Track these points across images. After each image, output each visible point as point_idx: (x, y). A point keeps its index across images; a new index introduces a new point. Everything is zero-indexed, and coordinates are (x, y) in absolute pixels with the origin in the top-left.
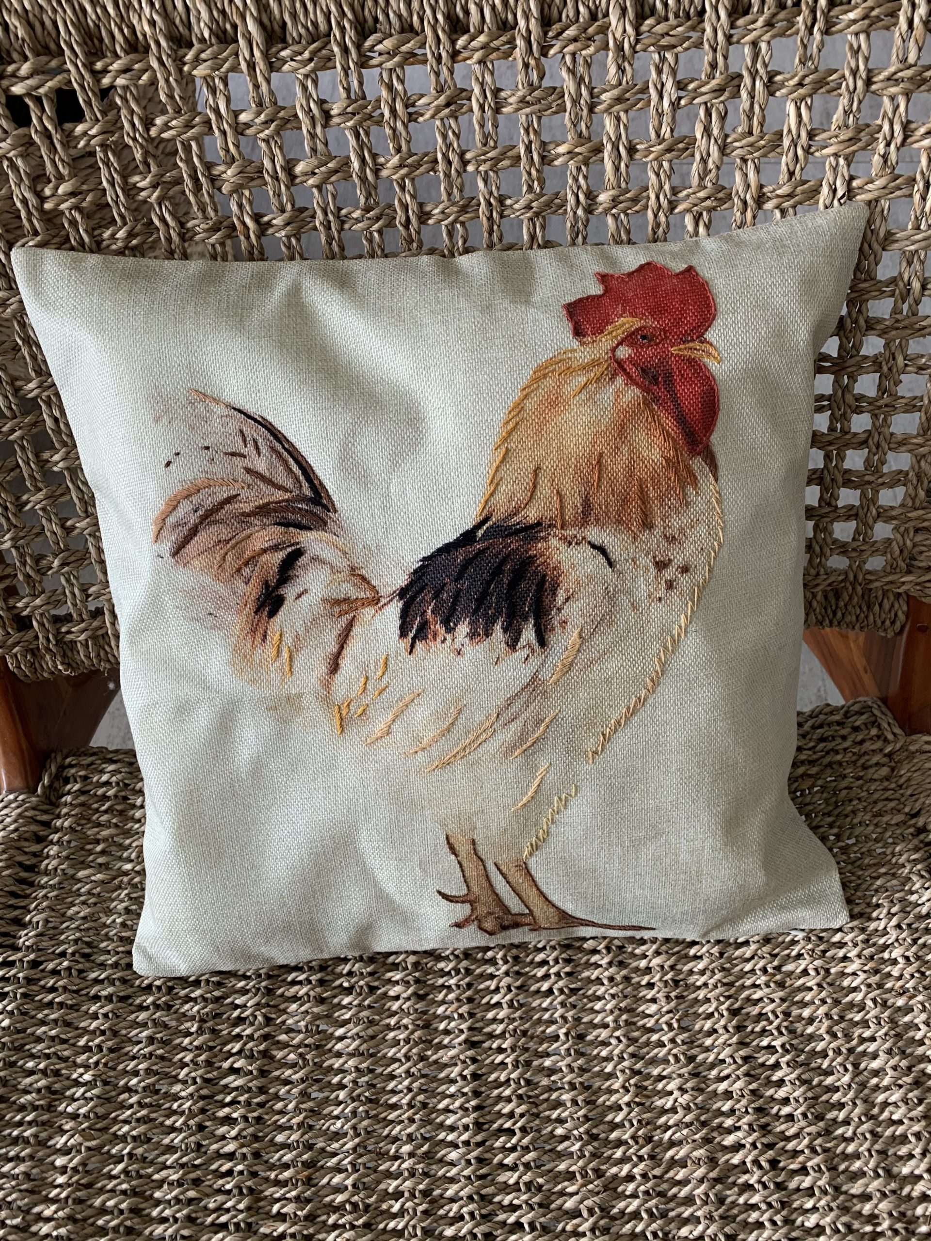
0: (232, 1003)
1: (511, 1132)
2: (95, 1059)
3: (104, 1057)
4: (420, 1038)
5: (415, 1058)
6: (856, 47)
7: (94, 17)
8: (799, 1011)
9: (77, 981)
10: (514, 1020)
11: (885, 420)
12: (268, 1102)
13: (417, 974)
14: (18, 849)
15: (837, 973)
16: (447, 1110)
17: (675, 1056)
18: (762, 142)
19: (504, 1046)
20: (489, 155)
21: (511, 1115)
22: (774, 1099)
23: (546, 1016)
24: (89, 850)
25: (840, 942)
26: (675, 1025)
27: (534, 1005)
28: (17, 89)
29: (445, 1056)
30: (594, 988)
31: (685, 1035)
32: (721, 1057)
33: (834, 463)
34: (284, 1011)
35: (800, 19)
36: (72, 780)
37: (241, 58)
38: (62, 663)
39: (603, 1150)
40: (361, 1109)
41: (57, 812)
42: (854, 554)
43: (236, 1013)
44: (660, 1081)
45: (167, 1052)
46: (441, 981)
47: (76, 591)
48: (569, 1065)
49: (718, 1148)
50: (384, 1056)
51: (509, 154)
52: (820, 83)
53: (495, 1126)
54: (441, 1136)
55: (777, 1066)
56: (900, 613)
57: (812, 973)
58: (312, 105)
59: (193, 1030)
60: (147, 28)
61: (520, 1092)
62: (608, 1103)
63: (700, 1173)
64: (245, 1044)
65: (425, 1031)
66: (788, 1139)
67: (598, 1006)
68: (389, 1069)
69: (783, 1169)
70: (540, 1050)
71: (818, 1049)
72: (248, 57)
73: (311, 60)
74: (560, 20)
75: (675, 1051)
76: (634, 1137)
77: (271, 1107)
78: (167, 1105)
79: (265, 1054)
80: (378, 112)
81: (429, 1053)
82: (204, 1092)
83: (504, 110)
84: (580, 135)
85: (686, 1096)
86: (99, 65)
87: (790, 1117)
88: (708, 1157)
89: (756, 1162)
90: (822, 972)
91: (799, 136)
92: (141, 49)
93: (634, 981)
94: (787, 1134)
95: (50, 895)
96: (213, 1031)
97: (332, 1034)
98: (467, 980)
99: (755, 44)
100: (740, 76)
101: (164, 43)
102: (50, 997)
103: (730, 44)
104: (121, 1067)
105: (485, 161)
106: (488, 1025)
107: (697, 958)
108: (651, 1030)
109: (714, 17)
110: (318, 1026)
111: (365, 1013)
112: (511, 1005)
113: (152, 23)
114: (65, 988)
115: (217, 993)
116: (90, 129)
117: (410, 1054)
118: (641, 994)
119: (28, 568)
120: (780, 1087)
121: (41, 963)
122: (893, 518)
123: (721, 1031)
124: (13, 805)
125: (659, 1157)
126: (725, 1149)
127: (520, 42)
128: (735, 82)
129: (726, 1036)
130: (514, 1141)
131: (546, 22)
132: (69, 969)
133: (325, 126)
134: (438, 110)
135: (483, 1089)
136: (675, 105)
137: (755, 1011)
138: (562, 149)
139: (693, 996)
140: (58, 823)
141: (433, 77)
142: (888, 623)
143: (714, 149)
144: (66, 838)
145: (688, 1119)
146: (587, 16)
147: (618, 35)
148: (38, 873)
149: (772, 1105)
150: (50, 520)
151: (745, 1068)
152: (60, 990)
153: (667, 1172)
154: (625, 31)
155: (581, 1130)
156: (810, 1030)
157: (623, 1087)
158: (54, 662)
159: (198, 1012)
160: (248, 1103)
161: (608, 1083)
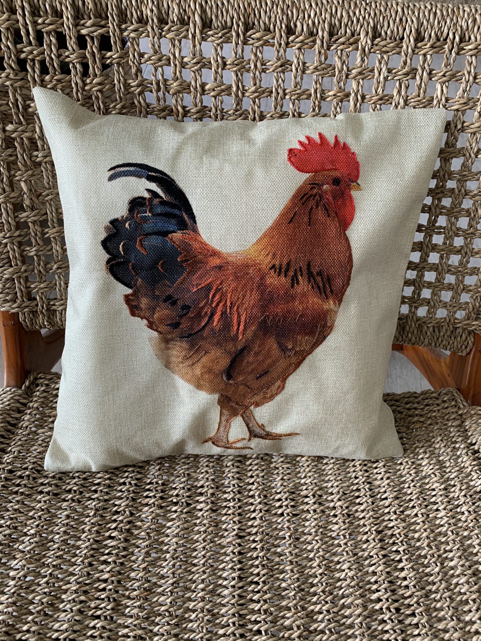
0: (113, 503)
1: (257, 583)
2: (37, 523)
3: (42, 522)
4: (212, 532)
5: (209, 541)
6: (470, 61)
7: (125, 4)
8: (413, 534)
9: (32, 482)
10: (262, 526)
11: (470, 241)
12: (128, 555)
13: (213, 499)
14: (8, 414)
15: (433, 517)
16: (223, 569)
17: (347, 552)
18: (424, 100)
19: (256, 539)
20: (297, 92)
21: (258, 574)
22: (399, 578)
23: (280, 526)
24: (45, 420)
25: (434, 502)
26: (348, 537)
27: (274, 520)
28: (84, 32)
29: (224, 541)
30: (305, 515)
31: (353, 541)
32: (371, 554)
33: (444, 261)
34: (141, 511)
35: (446, 46)
36: (40, 385)
37: (189, 32)
38: (47, 321)
39: (306, 597)
40: (178, 564)
41: (31, 399)
42: (450, 308)
43: (115, 509)
44: (338, 564)
45: (76, 524)
46: (225, 504)
47: (62, 283)
48: (290, 552)
49: (368, 600)
50: (192, 539)
51: (307, 93)
52: (453, 76)
53: (249, 579)
54: (220, 582)
55: (400, 561)
56: (470, 342)
57: (420, 516)
58: (219, 58)
59: (91, 514)
60: (149, 13)
61: (264, 563)
62: (310, 573)
63: (358, 612)
64: (119, 524)
65: (215, 528)
66: (406, 598)
67: (307, 524)
68: (194, 546)
69: (403, 613)
70: (275, 543)
71: (422, 554)
72: (193, 32)
73: (221, 37)
74: (337, 34)
75: (347, 549)
76: (323, 592)
77: (129, 558)
78: (74, 551)
79: (128, 531)
80: (248, 66)
81: (216, 539)
82: (95, 546)
83: (307, 72)
84: (340, 88)
85: (352, 572)
86: (123, 26)
87: (407, 587)
88: (362, 604)
89: (388, 609)
90: (425, 516)
91: (441, 99)
92: (144, 22)
93: (326, 513)
94: (405, 595)
95: (22, 439)
96: (102, 516)
97: (165, 525)
98: (239, 504)
99: (425, 55)
100: (417, 70)
101: (155, 20)
102: (17, 488)
103: (414, 54)
104: (50, 529)
105: (295, 94)
106: (248, 528)
107: (359, 504)
108: (334, 538)
109: (408, 40)
110: (158, 520)
111: (184, 516)
112: (261, 518)
113: (152, 11)
114: (25, 486)
115: (106, 497)
116: (114, 55)
117: (206, 539)
118: (330, 520)
119: (40, 267)
120: (402, 571)
121: (14, 472)
122: (470, 291)
123: (371, 541)
124: (9, 393)
125: (336, 603)
126: (372, 601)
127: (318, 42)
128: (414, 71)
129: (374, 544)
130: (259, 587)
131: (331, 35)
132: (28, 476)
133: (223, 69)
134: (277, 68)
135: (244, 560)
136: (386, 79)
137: (390, 533)
138: (331, 93)
139: (357, 523)
140: (31, 405)
141: (276, 52)
142: (463, 347)
143: (402, 101)
144: (34, 412)
145: (353, 584)
146: (350, 34)
147: (363, 44)
148: (17, 428)
149: (397, 580)
150: (56, 244)
151: (384, 560)
152: (23, 486)
153: (340, 611)
154: (367, 42)
155: (296, 585)
156: (418, 544)
157: (319, 566)
158: (43, 320)
159: (95, 506)
160: (117, 555)
161: (311, 563)
